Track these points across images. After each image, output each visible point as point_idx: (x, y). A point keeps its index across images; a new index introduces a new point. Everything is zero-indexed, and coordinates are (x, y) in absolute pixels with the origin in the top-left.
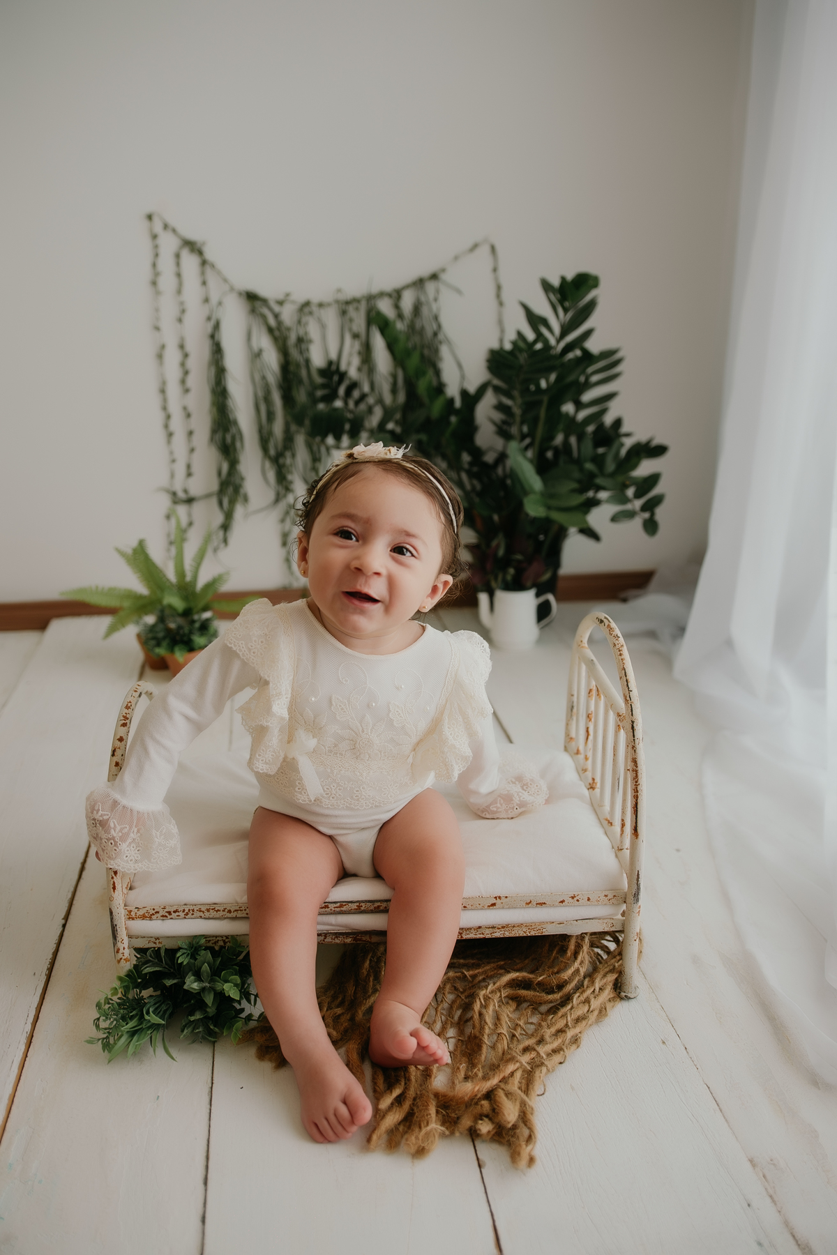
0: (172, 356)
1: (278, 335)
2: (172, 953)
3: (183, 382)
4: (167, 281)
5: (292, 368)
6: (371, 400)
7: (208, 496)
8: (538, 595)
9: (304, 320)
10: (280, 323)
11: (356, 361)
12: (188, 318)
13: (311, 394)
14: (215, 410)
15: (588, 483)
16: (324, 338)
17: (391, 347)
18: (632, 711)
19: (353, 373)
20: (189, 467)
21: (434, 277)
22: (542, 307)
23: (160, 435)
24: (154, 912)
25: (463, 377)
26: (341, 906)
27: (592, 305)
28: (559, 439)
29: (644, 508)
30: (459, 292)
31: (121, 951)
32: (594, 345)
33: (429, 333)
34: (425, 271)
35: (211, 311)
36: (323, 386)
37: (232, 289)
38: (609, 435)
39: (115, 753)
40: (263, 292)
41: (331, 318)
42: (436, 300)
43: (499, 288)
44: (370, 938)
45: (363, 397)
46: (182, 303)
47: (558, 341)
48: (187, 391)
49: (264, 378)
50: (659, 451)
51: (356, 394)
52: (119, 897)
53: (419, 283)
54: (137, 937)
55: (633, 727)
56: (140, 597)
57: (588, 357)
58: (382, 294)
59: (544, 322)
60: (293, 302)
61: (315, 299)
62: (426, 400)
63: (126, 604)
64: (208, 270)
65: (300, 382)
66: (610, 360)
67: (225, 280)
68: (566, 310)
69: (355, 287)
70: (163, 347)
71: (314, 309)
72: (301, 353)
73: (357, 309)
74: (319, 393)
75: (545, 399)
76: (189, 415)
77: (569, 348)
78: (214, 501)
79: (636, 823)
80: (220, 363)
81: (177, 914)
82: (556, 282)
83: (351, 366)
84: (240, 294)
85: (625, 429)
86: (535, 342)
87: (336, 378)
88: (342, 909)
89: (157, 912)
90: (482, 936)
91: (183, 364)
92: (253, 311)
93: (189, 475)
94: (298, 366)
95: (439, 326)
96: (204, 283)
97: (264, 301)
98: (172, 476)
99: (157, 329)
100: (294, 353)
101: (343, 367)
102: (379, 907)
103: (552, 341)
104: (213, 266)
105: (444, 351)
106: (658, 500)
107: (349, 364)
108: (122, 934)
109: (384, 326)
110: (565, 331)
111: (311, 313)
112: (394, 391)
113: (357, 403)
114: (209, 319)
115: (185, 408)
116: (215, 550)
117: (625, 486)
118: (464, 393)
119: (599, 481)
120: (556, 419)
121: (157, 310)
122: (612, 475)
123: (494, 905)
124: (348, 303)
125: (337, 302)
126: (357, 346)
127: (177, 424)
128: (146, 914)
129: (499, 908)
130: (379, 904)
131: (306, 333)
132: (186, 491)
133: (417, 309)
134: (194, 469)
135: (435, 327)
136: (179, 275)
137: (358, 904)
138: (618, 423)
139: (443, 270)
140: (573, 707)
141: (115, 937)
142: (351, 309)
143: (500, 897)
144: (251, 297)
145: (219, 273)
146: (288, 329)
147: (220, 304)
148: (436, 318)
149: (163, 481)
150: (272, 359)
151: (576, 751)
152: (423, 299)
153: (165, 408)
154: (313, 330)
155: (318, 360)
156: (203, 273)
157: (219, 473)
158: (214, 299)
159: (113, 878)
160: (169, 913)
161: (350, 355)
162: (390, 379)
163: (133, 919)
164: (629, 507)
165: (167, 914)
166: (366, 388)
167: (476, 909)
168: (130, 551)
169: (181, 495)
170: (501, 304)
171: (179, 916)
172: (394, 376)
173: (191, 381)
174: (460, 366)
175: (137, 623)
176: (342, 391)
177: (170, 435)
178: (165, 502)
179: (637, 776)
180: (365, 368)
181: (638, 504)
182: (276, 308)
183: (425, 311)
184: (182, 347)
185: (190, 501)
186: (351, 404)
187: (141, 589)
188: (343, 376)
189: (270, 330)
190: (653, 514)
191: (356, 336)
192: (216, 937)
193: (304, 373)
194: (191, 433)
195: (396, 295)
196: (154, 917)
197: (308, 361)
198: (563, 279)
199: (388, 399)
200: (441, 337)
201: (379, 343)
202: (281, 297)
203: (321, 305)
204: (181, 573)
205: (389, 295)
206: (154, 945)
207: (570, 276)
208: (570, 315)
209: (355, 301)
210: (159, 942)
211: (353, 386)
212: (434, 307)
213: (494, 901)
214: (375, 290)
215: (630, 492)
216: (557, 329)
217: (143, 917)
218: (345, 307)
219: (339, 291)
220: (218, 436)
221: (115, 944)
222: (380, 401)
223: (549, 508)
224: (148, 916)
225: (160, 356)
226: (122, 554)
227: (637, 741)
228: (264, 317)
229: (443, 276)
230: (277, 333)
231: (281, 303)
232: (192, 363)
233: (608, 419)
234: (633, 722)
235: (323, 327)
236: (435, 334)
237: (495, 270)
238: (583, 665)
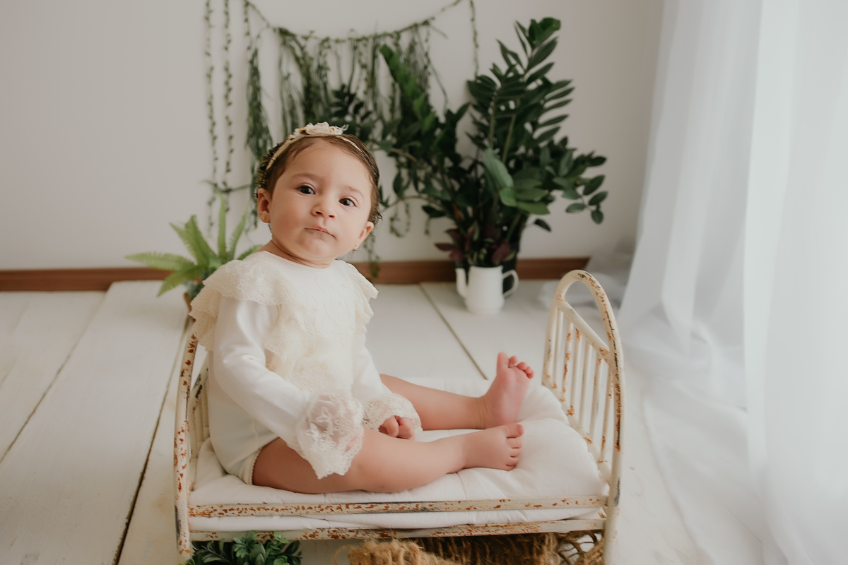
0: (219, 77)
1: (303, 63)
2: (229, 546)
3: (226, 97)
4: (218, 18)
5: (313, 89)
6: (374, 117)
7: (243, 188)
8: (504, 271)
9: (324, 52)
10: (305, 54)
11: (363, 86)
12: (232, 47)
13: (326, 110)
14: (251, 119)
15: (549, 185)
16: (339, 66)
17: (393, 72)
18: (615, 345)
19: (360, 96)
20: (228, 164)
21: (426, 23)
22: (514, 45)
23: (206, 138)
24: (212, 510)
25: (446, 101)
26: (372, 507)
27: (553, 44)
28: (522, 150)
29: (592, 203)
30: (444, 35)
31: (183, 543)
32: (552, 77)
33: (421, 66)
34: (419, 19)
35: (251, 42)
36: (337, 104)
37: (268, 26)
38: (559, 152)
39: (184, 374)
40: (292, 28)
41: (345, 51)
42: (427, 41)
43: (475, 33)
44: (395, 534)
45: (368, 114)
46: (228, 35)
47: (526, 71)
48: (229, 104)
49: (290, 96)
50: (600, 161)
51: (362, 111)
52: (184, 494)
53: (414, 27)
54: (197, 532)
55: (616, 360)
56: (192, 264)
57: (547, 86)
58: (385, 35)
59: (515, 56)
60: (316, 38)
61: (333, 37)
62: (419, 117)
63: (177, 267)
64: (250, 8)
65: (319, 100)
66: (563, 89)
67: (263, 19)
68: (533, 47)
69: (365, 28)
70: (212, 69)
71: (332, 44)
72: (321, 77)
73: (365, 45)
74: (334, 110)
75: (514, 117)
76: (230, 124)
77: (532, 79)
78: (248, 192)
79: (619, 438)
80: (257, 84)
81: (233, 512)
82: (527, 25)
83: (359, 89)
84: (275, 30)
85: (570, 145)
86: (508, 72)
87: (347, 99)
88: (372, 509)
89: (216, 510)
90: (488, 533)
91: (227, 83)
92: (284, 43)
93: (228, 171)
94: (318, 88)
95: (429, 61)
96: (246, 20)
97: (293, 36)
98: (215, 171)
99: (208, 54)
100: (315, 78)
101: (353, 91)
102: (403, 508)
103: (521, 71)
104: (254, 7)
105: (432, 81)
106: (602, 197)
107: (358, 88)
108: (185, 529)
109: (389, 56)
110: (532, 63)
111: (329, 47)
112: (392, 110)
113: (363, 119)
114: (249, 48)
115: (227, 118)
116: (247, 231)
117: (576, 185)
118: (449, 114)
119: (557, 180)
120: (520, 135)
121: (208, 40)
122: (566, 177)
123: (499, 507)
124: (358, 40)
125: (350, 39)
126: (364, 74)
127: (220, 130)
128: (206, 512)
129: (503, 510)
130: (403, 505)
131: (325, 63)
132: (225, 183)
133: (412, 48)
134: (232, 166)
135: (425, 61)
136: (227, 13)
137: (386, 505)
138: (565, 141)
139: (433, 18)
140: (549, 351)
141: (178, 531)
142: (360, 45)
143: (504, 500)
144: (283, 33)
145: (258, 12)
146: (311, 59)
147: (259, 36)
148: (427, 55)
149: (207, 174)
150: (297, 82)
151: (553, 385)
152: (417, 40)
153: (211, 117)
154: (331, 61)
155: (333, 84)
156: (246, 13)
157: (253, 170)
158: (254, 33)
159: (179, 479)
160: (226, 511)
161: (359, 80)
162: (390, 101)
163: (194, 516)
164: (579, 201)
165: (223, 512)
166: (370, 107)
167: (484, 510)
168: (182, 227)
169: (221, 186)
170: (477, 46)
171: (233, 513)
172: (393, 99)
173: (232, 96)
174: (444, 93)
175: (186, 284)
176: (351, 109)
177: (215, 138)
178: (207, 192)
179: (619, 399)
180: (370, 92)
181: (586, 199)
182: (303, 42)
183: (418, 49)
184: (227, 69)
185: (228, 191)
186: (358, 120)
187: (191, 257)
188: (352, 97)
189: (297, 59)
190: (598, 207)
191: (364, 66)
192: (264, 532)
193: (322, 93)
194: (231, 138)
195: (397, 35)
196: (212, 514)
197: (325, 85)
198: (533, 22)
199: (387, 116)
200: (430, 69)
201: (383, 70)
202: (306, 34)
203: (337, 41)
204: (222, 245)
205: (391, 36)
206: (211, 539)
207: (539, 20)
208: (536, 51)
209: (365, 39)
210: (216, 537)
211: (360, 105)
212: (425, 46)
213: (499, 503)
214: (380, 31)
215: (580, 190)
216: (525, 62)
217: (203, 514)
218: (356, 44)
219: (352, 30)
220: (253, 140)
221: (178, 537)
222: (381, 117)
223: (518, 200)
224: (207, 514)
225: (209, 76)
226: (175, 228)
227: (619, 370)
228: (292, 49)
229: (433, 23)
230: (302, 62)
231: (306, 38)
232: (234, 83)
233: (557, 138)
234: (616, 354)
235: (338, 58)
236: (426, 67)
237: (473, 20)
238: (562, 314)
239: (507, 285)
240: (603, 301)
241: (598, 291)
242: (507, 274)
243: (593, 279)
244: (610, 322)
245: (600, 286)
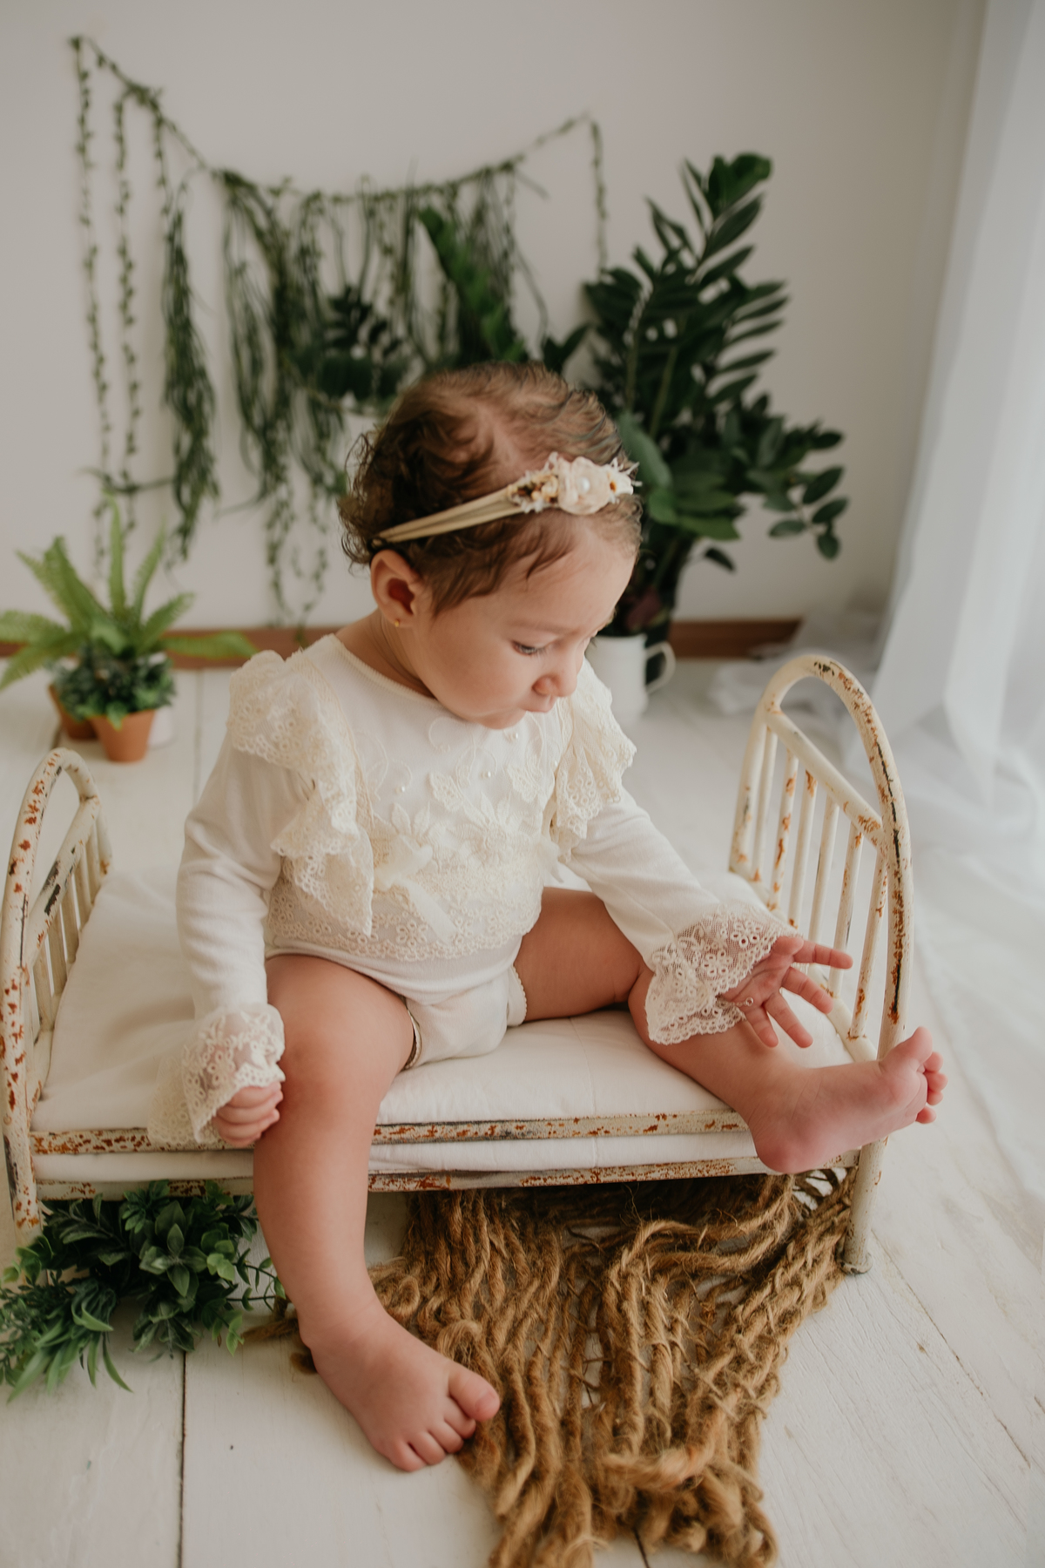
0: (109, 267)
1: (271, 242)
2: (112, 1207)
3: (124, 306)
4: (102, 149)
5: (291, 294)
6: (406, 349)
7: (159, 484)
8: (648, 645)
9: (311, 220)
10: (274, 225)
11: (386, 290)
12: (133, 207)
13: (318, 335)
14: (173, 352)
15: (738, 482)
16: (340, 250)
17: (445, 260)
18: (894, 813)
19: (382, 308)
20: (130, 438)
21: (508, 167)
22: (679, 210)
23: (88, 388)
24: (81, 1141)
25: (544, 321)
26: (402, 1131)
27: (752, 210)
28: (685, 417)
29: (818, 518)
30: (542, 193)
31: (25, 1206)
32: (750, 274)
33: (496, 252)
34: (494, 158)
35: (170, 199)
36: (338, 325)
37: (202, 166)
38: (755, 421)
39: (16, 870)
40: (249, 172)
41: (351, 220)
42: (509, 201)
43: (601, 191)
44: (448, 1181)
45: (395, 344)
46: (124, 184)
47: (700, 262)
48: (129, 321)
49: (247, 308)
50: (830, 440)
51: (385, 339)
52: (19, 1117)
53: (485, 176)
54: (52, 1182)
55: (896, 841)
56: (57, 629)
57: (739, 293)
58: (428, 189)
59: (680, 232)
60: (296, 193)
61: (329, 190)
62: (493, 349)
63: (34, 637)
64: (166, 133)
65: (302, 315)
66: (769, 298)
67: (192, 152)
68: (715, 213)
69: (390, 176)
70: (94, 251)
71: (327, 204)
72: (305, 271)
73: (391, 209)
74: (331, 335)
75: (673, 352)
76: (131, 359)
77: (711, 278)
78: (169, 491)
80: (181, 281)
81: (122, 1143)
82: (705, 169)
83: (380, 296)
84: (214, 175)
85: (774, 409)
86: (665, 263)
87: (355, 314)
88: (403, 1135)
89: (88, 1141)
90: (631, 1178)
91: (124, 280)
92: (234, 202)
93: (131, 450)
94: (300, 291)
95: (512, 243)
96: (159, 155)
97: (251, 189)
98: (105, 451)
99: (86, 221)
100: (295, 272)
101: (367, 297)
102: (464, 1132)
103: (688, 260)
104: (174, 128)
105: (518, 281)
106: (837, 508)
107: (376, 293)
108: (26, 1179)
109: (438, 230)
110: (713, 245)
111: (321, 211)
112: (442, 337)
113: (387, 352)
114: (166, 211)
115: (126, 349)
116: (169, 566)
117: (787, 485)
118: (548, 346)
119: (754, 475)
120: (685, 390)
121: (86, 192)
122: (771, 468)
123: (654, 1128)
124: (377, 198)
125: (362, 196)
126: (389, 266)
127: (114, 372)
128: (69, 1145)
129: (662, 1134)
130: (465, 1127)
131: (313, 242)
132: (125, 475)
133: (479, 217)
134: (140, 442)
135: (505, 242)
136: (120, 139)
137: (430, 1128)
138: (763, 401)
139: (521, 158)
140: (747, 807)
141: (13, 1183)
142: (381, 209)
143: (664, 1117)
144: (232, 181)
145: (183, 139)
146: (287, 234)
147: (183, 187)
148: (508, 230)
149: (92, 458)
150: (260, 279)
151: (752, 876)
152: (489, 199)
153: (95, 346)
154: (324, 239)
155: (330, 284)
156: (158, 139)
157: (177, 449)
158: (174, 180)
159: (10, 1085)
160: (109, 1142)
161: (378, 279)
162: (436, 320)
163: (45, 1152)
164: (794, 516)
165: (105, 1145)
166: (400, 330)
167: (626, 1135)
168: (39, 558)
169: (118, 481)
170: (603, 214)
171: (125, 1147)
172: (443, 315)
173: (137, 306)
174: (541, 304)
175: (50, 667)
176: (364, 333)
177: (103, 388)
178: (92, 492)
179: (901, 921)
180: (400, 302)
181: (808, 512)
182: (270, 201)
183: (491, 218)
184: (123, 252)
185: (131, 490)
186: (377, 355)
187: (58, 617)
188: (366, 310)
189: (259, 235)
190: (830, 528)
191: (387, 251)
192: (188, 1182)
193: (308, 302)
194: (134, 387)
195: (452, 190)
196: (80, 1149)
197: (314, 286)
198: (718, 162)
199: (432, 348)
200: (513, 259)
201: (424, 256)
202: (276, 182)
203: (337, 200)
204: (118, 594)
205: (440, 191)
206: (82, 1196)
207: (729, 157)
208: (721, 221)
209: (389, 196)
210: (90, 1191)
211: (381, 326)
212: (506, 212)
213: (654, 1122)
214: (419, 181)
215: (796, 494)
216: (698, 243)
217: (63, 1149)
218: (372, 205)
219: (365, 179)
220: (176, 393)
221: (13, 1196)
222: (420, 350)
223: (679, 512)
224: (71, 1149)
225: (89, 265)
226: (28, 561)
227: (902, 864)
228: (250, 214)
229: (522, 168)
230: (268, 239)
231: (276, 192)
232: (138, 279)
233: (750, 397)
234: (896, 832)
235: (339, 235)
236: (506, 255)
237: (597, 163)
238: (775, 738)
239: (653, 670)
240: (869, 721)
241: (859, 702)
242: (654, 650)
243: (848, 674)
244: (883, 764)
245: (862, 690)
